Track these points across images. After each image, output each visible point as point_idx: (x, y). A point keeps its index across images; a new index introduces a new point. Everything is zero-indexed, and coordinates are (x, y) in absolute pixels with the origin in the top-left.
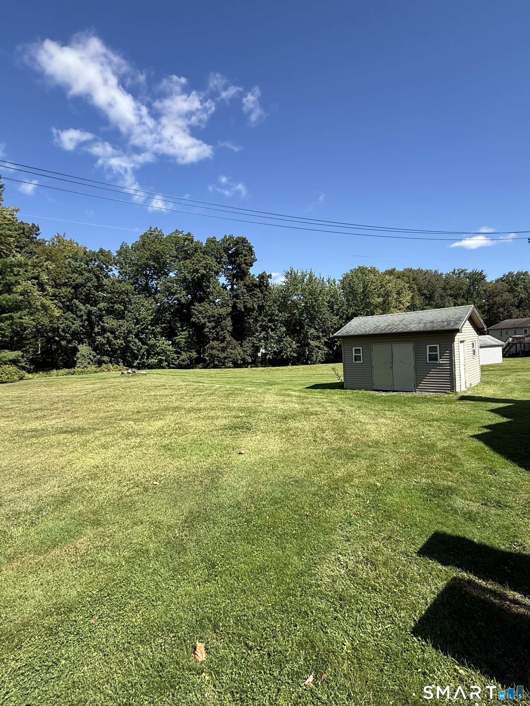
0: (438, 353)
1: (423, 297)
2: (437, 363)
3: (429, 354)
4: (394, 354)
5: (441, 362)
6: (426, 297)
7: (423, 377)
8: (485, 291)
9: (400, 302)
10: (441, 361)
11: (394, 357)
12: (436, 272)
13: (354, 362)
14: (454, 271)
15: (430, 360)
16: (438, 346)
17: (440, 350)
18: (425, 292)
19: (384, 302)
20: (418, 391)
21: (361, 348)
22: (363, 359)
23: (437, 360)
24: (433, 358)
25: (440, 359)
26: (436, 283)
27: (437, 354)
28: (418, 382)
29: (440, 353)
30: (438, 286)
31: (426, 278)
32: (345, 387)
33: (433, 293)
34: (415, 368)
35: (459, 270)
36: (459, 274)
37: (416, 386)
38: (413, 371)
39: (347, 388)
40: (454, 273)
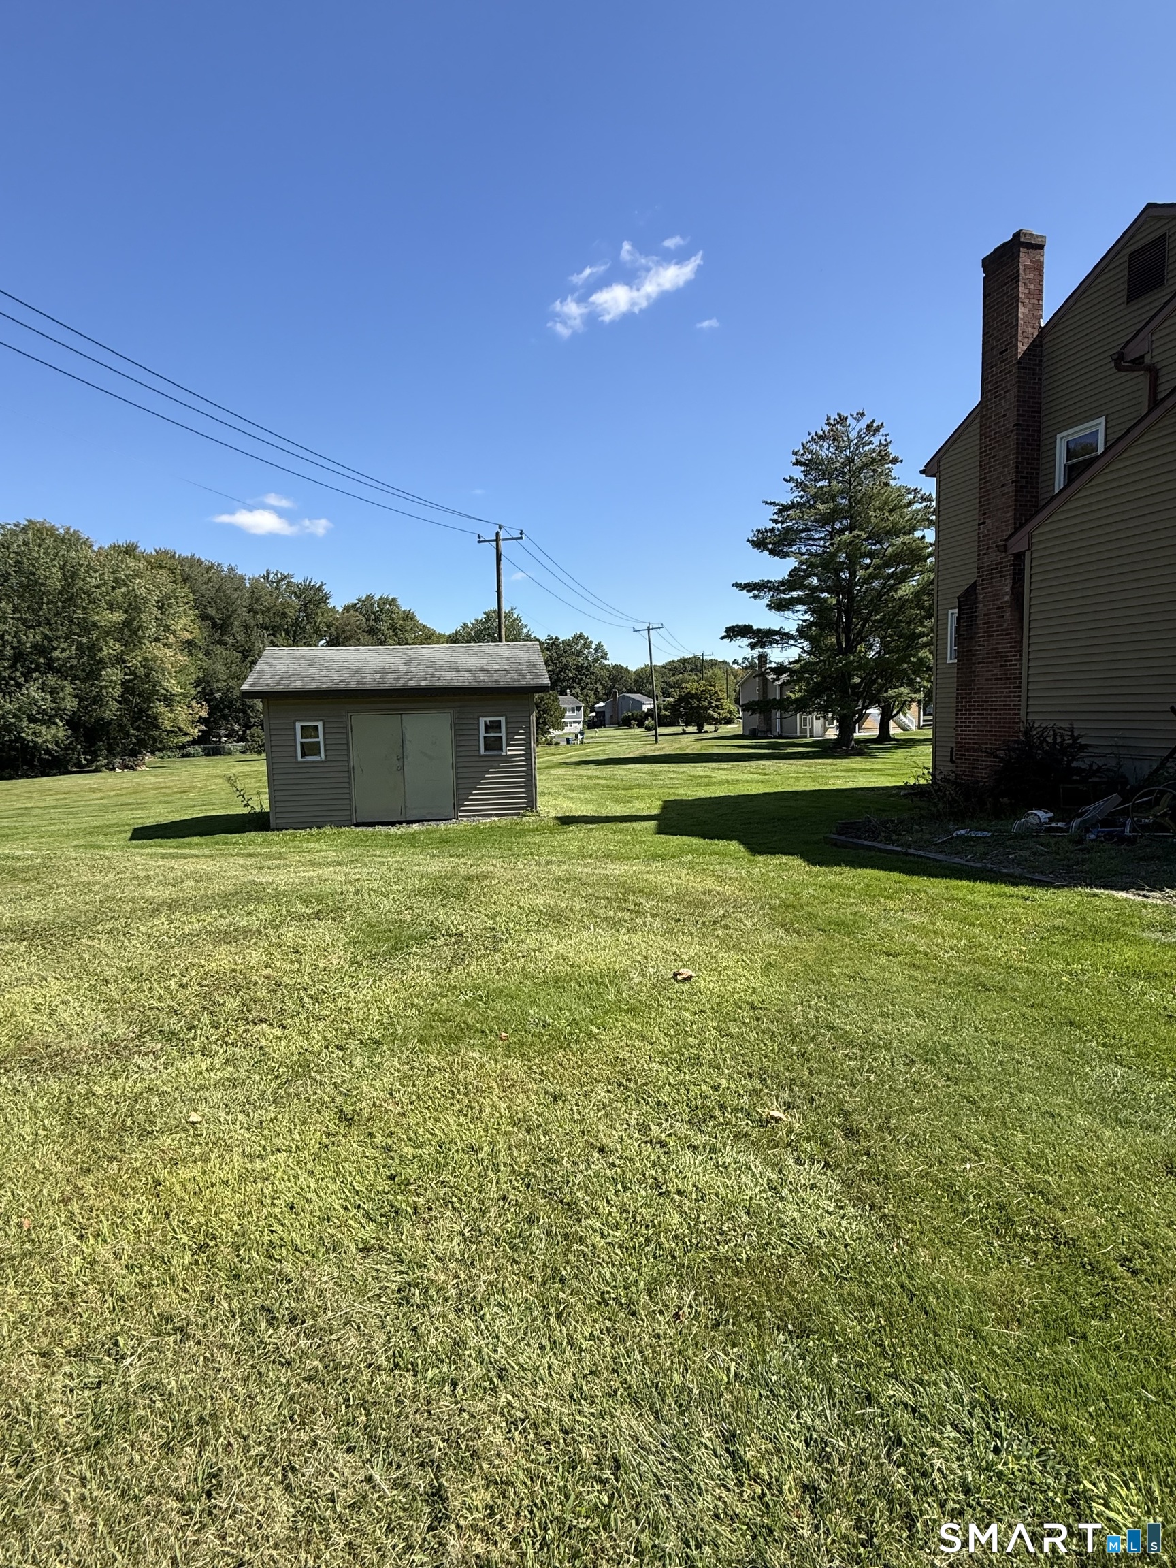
0: (503, 734)
1: (209, 623)
2: (501, 756)
3: (485, 737)
4: (408, 737)
5: (509, 753)
6: (214, 625)
7: (473, 786)
8: (329, 627)
9: (167, 629)
10: (510, 750)
11: (408, 745)
12: (231, 570)
13: (300, 759)
14: (268, 574)
15: (486, 749)
16: (502, 719)
17: (507, 728)
18: (211, 611)
19: (127, 623)
20: (461, 816)
21: (320, 724)
22: (326, 751)
23: (501, 749)
24: (494, 745)
25: (508, 745)
26: (236, 596)
27: (501, 737)
28: (461, 797)
29: (507, 734)
30: (239, 602)
31: (210, 580)
32: (272, 825)
33: (230, 616)
34: (455, 766)
35: (276, 574)
36: (278, 582)
37: (457, 806)
38: (451, 774)
39: (281, 826)
40: (266, 577)
